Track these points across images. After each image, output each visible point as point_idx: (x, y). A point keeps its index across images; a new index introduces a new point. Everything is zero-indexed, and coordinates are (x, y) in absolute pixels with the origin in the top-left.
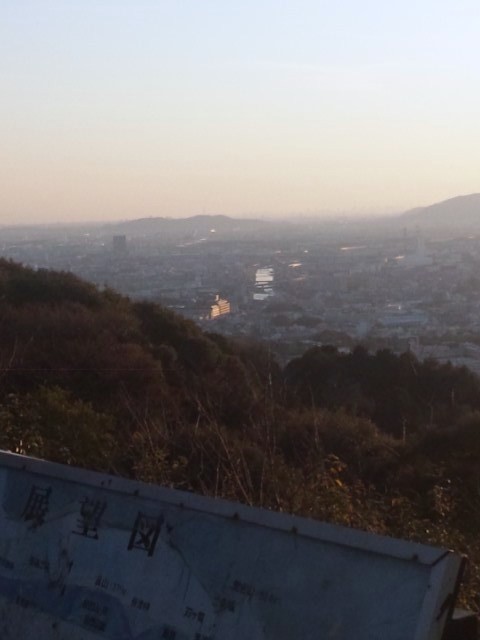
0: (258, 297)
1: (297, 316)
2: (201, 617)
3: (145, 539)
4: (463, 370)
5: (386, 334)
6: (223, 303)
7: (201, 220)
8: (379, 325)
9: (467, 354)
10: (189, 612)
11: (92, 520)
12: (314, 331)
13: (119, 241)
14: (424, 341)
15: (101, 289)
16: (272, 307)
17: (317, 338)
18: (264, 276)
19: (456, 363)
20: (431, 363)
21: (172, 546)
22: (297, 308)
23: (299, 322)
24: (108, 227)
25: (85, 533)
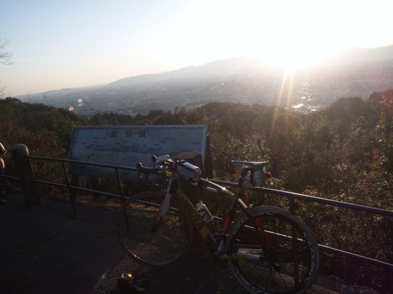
0: (79, 105)
1: (89, 108)
2: (158, 145)
3: (142, 135)
4: (129, 115)
5: (109, 110)
6: (72, 108)
7: (64, 90)
8: (107, 108)
9: (127, 112)
10: (156, 145)
11: (128, 134)
12: (93, 111)
13: (45, 96)
14: (118, 110)
15: (49, 106)
16: (83, 107)
17: (94, 113)
18: (80, 101)
19: (127, 114)
20: (121, 115)
21: (149, 135)
22: (89, 107)
23: (90, 110)
24: (41, 94)
25: (128, 136)
